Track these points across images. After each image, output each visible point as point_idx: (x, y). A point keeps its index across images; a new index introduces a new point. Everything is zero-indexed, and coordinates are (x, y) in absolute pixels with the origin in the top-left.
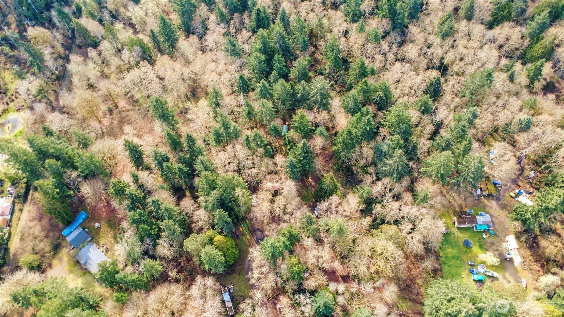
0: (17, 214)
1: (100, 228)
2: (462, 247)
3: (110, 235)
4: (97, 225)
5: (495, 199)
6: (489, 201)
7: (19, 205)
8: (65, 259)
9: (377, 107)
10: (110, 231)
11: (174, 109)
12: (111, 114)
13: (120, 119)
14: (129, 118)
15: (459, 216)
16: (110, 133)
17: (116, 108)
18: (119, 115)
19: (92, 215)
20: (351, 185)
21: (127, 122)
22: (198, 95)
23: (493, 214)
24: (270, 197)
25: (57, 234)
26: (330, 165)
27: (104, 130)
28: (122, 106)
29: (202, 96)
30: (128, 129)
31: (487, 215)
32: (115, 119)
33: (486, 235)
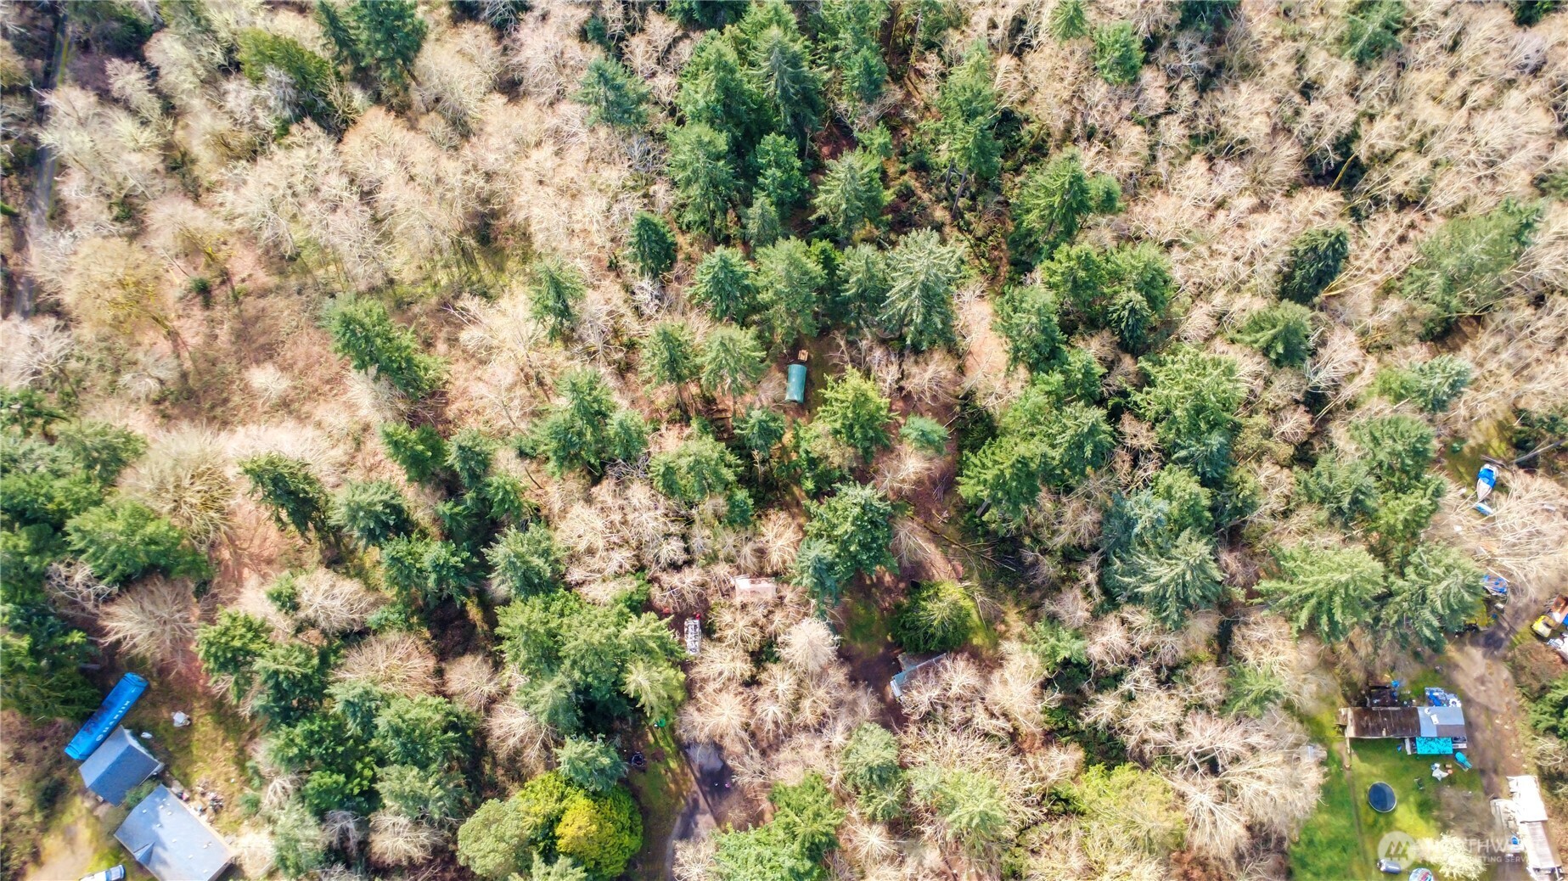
1: (189, 728)
2: (1363, 808)
3: (224, 753)
4: (179, 718)
5: (1482, 640)
6: (1460, 650)
8: (84, 833)
9: (1117, 338)
10: (224, 741)
11: (420, 290)
12: (207, 305)
13: (238, 326)
14: (268, 321)
15: (1362, 703)
16: (207, 377)
17: (223, 283)
18: (236, 310)
19: (161, 684)
20: (1014, 588)
21: (262, 340)
22: (501, 242)
23: (1471, 694)
24: (744, 668)
25: (51, 751)
26: (945, 514)
27: (188, 365)
28: (244, 275)
29: (512, 245)
30: (265, 379)
31: (1452, 699)
32: (222, 323)
33: (1444, 768)
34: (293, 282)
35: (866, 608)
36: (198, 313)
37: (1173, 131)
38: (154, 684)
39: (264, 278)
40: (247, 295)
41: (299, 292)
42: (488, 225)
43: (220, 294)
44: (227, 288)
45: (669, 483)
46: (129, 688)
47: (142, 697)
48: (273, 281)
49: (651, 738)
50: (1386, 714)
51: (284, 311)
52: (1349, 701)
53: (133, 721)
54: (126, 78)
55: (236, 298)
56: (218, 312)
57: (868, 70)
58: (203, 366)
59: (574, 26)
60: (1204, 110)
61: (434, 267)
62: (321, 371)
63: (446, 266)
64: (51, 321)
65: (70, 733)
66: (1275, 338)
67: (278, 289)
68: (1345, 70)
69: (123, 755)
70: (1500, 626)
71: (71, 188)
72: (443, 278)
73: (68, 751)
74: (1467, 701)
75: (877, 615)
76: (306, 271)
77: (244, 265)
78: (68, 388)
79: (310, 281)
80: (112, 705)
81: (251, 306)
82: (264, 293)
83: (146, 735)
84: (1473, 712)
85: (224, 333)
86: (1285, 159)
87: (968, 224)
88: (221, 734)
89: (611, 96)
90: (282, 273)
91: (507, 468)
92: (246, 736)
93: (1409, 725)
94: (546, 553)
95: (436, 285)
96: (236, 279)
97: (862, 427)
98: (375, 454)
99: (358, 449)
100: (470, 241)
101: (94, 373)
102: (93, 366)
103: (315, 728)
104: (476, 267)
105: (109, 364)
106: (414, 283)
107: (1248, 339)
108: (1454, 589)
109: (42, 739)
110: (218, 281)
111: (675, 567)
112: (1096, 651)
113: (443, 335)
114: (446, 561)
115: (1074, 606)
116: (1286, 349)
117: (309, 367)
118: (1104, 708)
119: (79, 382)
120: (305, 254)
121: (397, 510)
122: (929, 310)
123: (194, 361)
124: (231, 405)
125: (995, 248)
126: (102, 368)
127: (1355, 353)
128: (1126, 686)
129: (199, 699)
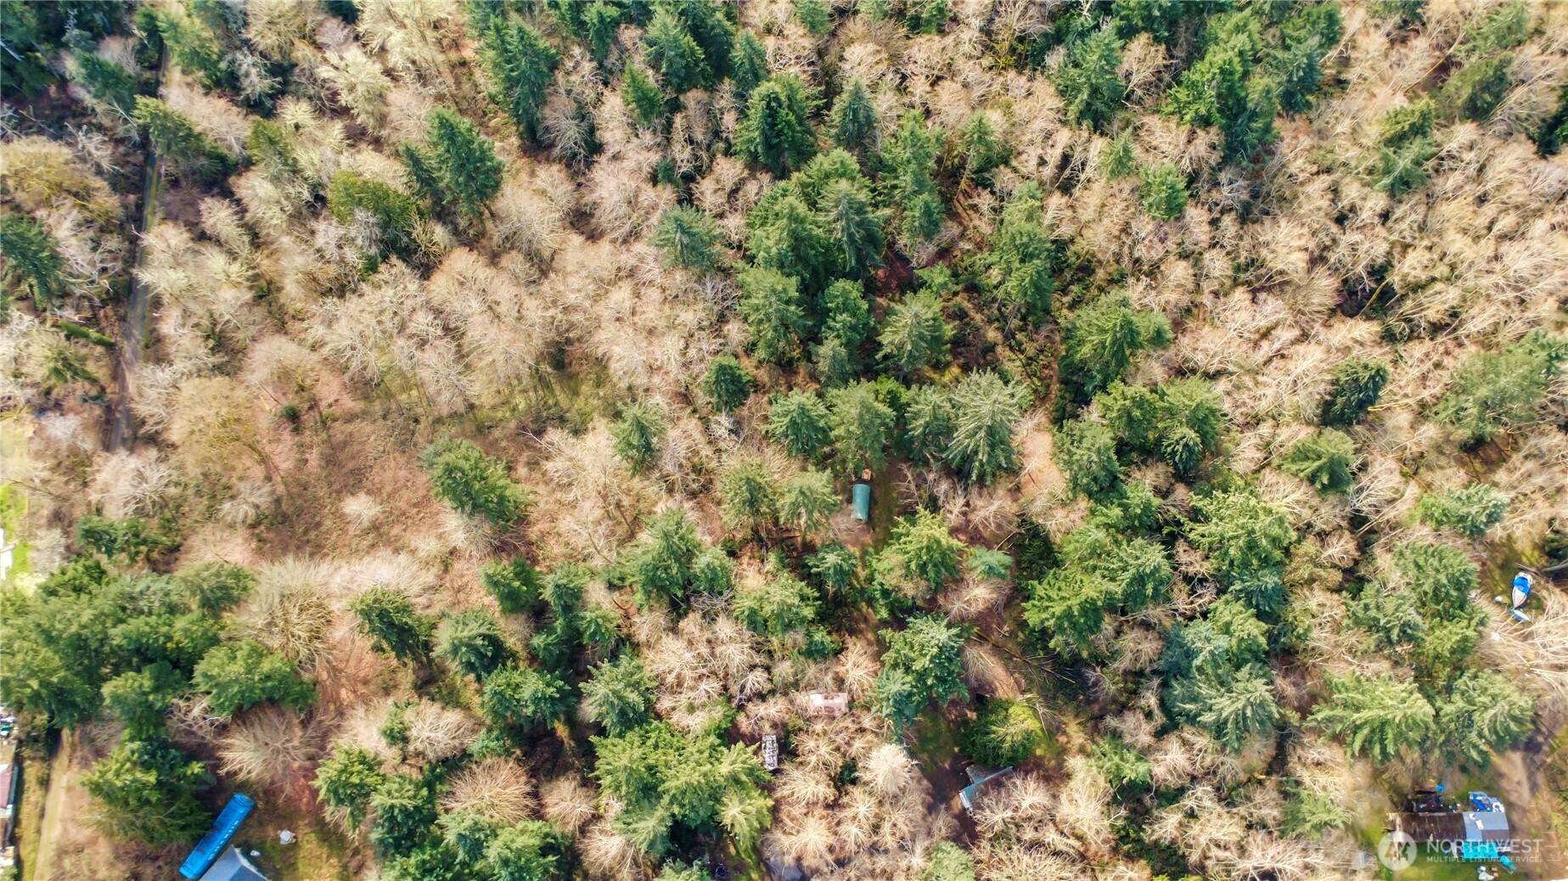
0: (32, 794)
1: (294, 846)
3: (329, 870)
4: (286, 836)
5: (1522, 746)
6: (1501, 755)
7: (37, 765)
9: (1171, 469)
10: (328, 858)
11: (499, 415)
12: (297, 430)
13: (328, 451)
14: (356, 447)
15: (1409, 808)
16: (299, 502)
17: (311, 408)
18: (324, 436)
19: (267, 803)
20: (1075, 698)
21: (351, 465)
22: (575, 368)
23: (1513, 798)
24: (825, 791)
25: (166, 869)
26: (1006, 628)
27: (281, 489)
28: (331, 400)
29: (585, 371)
30: (359, 507)
31: (1496, 803)
32: (311, 447)
33: (1490, 871)
34: (377, 407)
35: (935, 720)
36: (287, 435)
37: (1218, 265)
38: (260, 805)
39: (349, 403)
40: (335, 420)
41: (384, 417)
42: (562, 351)
43: (309, 419)
44: (314, 414)
45: (756, 622)
46: (238, 809)
47: (249, 816)
48: (357, 406)
49: (732, 850)
50: (1432, 819)
51: (371, 437)
52: (1396, 806)
53: (241, 839)
54: (217, 215)
55: (324, 423)
56: (307, 436)
57: (928, 212)
58: (295, 490)
59: (646, 169)
60: (1246, 243)
61: (511, 393)
62: (406, 495)
63: (524, 391)
64: (153, 453)
65: (183, 854)
66: (1320, 469)
67: (364, 415)
68: (1377, 201)
69: (236, 876)
70: (1538, 731)
71: (170, 325)
72: (521, 402)
73: (182, 870)
74: (1509, 806)
75: (943, 727)
76: (389, 395)
77: (330, 390)
78: (168, 515)
79: (394, 407)
80: (223, 825)
81: (339, 430)
82: (351, 418)
83: (255, 853)
84: (1515, 817)
85: (314, 458)
86: (1324, 288)
87: (1020, 344)
88: (325, 851)
89: (686, 240)
90: (366, 398)
91: (600, 601)
92: (349, 852)
93: (1454, 829)
94: (635, 686)
95: (514, 409)
96: (324, 404)
97: (935, 565)
98: (462, 576)
99: (446, 570)
100: (546, 368)
101: (192, 499)
102: (190, 492)
103: (427, 857)
104: (552, 391)
105: (206, 489)
106: (493, 408)
107: (1294, 468)
108: (1500, 719)
109: (155, 859)
110: (306, 406)
111: (762, 697)
112: (1160, 771)
113: (523, 458)
114: (544, 693)
115: (1136, 728)
116: (1330, 479)
117: (396, 491)
118: (1167, 826)
119: (179, 506)
120: (387, 378)
121: (494, 641)
122: (992, 446)
123: (286, 485)
124: (323, 528)
125: (1046, 367)
126: (199, 493)
127: (1396, 479)
128: (1188, 802)
129: (303, 818)
